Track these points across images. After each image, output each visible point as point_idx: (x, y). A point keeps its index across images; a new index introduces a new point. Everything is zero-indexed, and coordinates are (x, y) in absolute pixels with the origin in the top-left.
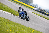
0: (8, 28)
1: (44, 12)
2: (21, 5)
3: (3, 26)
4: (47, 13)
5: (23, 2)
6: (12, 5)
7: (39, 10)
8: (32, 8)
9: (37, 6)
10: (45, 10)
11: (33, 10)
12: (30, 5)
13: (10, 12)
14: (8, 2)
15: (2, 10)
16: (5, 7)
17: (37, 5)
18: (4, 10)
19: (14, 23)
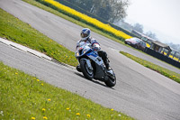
0: (34, 109)
1: (165, 54)
2: (80, 23)
3: (18, 99)
4: (174, 56)
5: (89, 15)
6: (49, 22)
7: (148, 46)
8: (120, 39)
9: (141, 30)
10: (168, 48)
11: (126, 43)
12: (113, 26)
13: (43, 51)
14: (35, 13)
15: (15, 40)
16: (25, 29)
17: (139, 28)
18: (19, 42)
19: (56, 90)
